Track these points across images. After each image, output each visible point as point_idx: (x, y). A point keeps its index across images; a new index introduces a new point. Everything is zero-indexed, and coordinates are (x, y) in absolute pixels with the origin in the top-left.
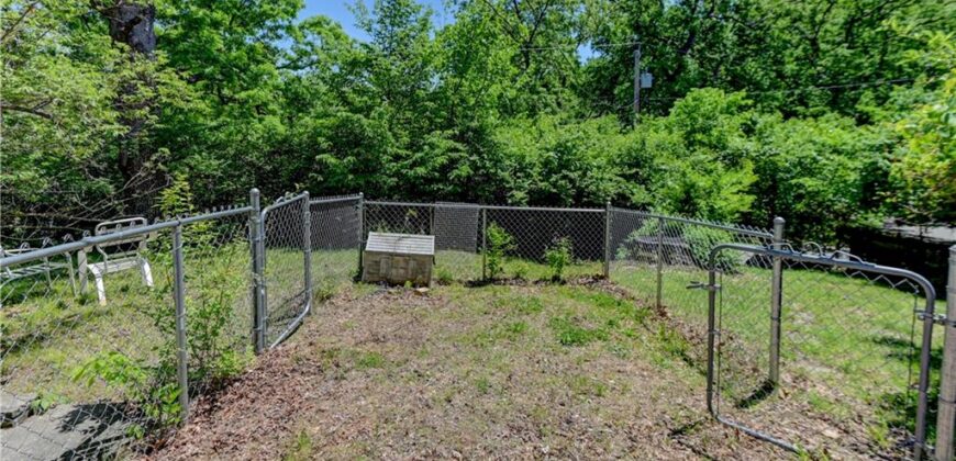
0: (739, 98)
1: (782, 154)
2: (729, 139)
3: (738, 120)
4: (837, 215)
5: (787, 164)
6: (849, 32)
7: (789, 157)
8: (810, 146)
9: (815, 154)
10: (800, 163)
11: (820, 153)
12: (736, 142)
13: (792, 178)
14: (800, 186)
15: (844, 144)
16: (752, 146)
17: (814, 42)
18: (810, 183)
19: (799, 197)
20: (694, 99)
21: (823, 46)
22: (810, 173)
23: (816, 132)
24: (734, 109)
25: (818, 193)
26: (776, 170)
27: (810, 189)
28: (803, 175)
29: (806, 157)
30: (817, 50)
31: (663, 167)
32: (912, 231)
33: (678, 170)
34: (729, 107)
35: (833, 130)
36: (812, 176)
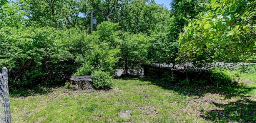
0: (117, 25)
1: (129, 44)
2: (115, 39)
3: (117, 33)
4: (141, 61)
5: (130, 47)
6: (144, 17)
7: (131, 45)
8: (136, 41)
9: (137, 44)
10: (133, 47)
11: (138, 44)
12: (117, 40)
13: (131, 51)
14: (133, 54)
15: (144, 41)
16: (121, 41)
17: (137, 19)
18: (136, 53)
19: (133, 57)
20: (104, 25)
21: (139, 20)
22: (135, 50)
23: (137, 38)
24: (116, 29)
25: (137, 55)
26: (127, 48)
27: (135, 54)
28: (134, 50)
29: (135, 45)
30: (138, 21)
31: (91, 47)
32: (157, 65)
33: (96, 49)
34: (114, 28)
35: (141, 37)
36: (136, 51)
